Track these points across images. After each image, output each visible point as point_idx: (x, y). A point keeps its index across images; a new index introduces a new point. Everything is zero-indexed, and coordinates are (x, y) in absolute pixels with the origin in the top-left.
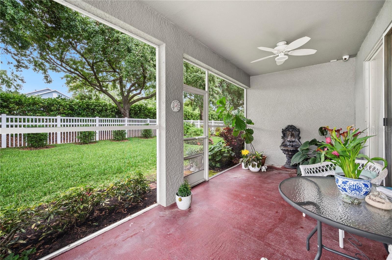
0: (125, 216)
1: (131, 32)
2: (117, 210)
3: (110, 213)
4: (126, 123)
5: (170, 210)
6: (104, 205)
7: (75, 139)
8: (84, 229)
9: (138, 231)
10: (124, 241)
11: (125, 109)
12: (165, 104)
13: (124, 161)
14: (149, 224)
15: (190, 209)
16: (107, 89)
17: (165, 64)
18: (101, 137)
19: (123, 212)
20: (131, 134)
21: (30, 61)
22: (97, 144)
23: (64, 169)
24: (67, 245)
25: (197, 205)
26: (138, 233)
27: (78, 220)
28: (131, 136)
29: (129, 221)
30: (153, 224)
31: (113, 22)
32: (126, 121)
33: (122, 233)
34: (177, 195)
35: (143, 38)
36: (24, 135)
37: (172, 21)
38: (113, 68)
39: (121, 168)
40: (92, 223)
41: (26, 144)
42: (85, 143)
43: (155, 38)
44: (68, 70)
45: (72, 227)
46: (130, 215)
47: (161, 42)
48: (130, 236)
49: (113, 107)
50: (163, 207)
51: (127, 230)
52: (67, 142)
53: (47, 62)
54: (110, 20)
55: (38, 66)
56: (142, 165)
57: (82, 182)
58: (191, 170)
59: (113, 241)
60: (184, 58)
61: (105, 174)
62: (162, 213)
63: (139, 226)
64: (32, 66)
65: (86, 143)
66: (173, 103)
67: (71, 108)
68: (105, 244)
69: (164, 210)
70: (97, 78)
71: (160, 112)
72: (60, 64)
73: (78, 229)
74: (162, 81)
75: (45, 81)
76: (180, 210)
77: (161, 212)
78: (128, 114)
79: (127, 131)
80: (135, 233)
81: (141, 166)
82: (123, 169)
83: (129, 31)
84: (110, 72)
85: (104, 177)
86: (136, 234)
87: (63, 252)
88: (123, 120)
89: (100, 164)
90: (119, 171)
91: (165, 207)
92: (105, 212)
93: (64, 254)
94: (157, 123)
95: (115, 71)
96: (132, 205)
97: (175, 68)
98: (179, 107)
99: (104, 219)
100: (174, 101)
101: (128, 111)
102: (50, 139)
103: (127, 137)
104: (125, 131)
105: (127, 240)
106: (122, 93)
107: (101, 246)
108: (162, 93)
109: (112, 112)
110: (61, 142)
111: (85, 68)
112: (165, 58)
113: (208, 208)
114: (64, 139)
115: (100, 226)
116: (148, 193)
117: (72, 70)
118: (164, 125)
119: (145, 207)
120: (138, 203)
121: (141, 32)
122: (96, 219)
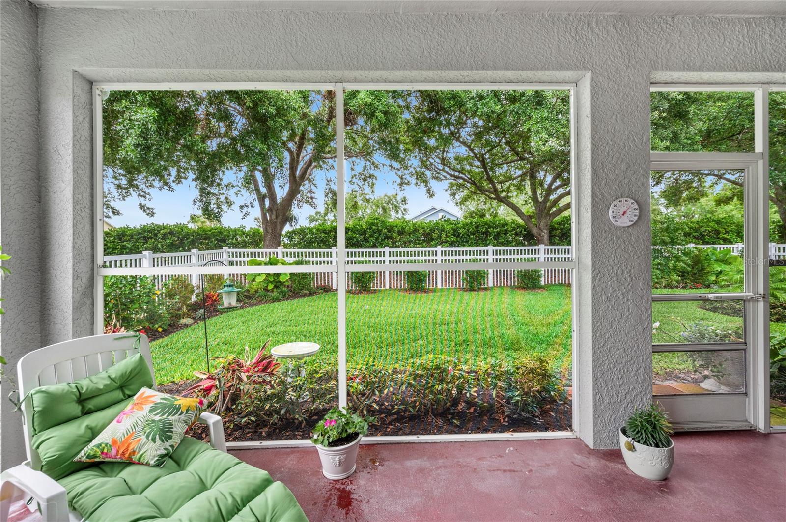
0: (503, 429)
1: (510, 82)
2: (492, 414)
3: (481, 415)
4: (542, 256)
5: (603, 462)
6: (468, 395)
7: (460, 281)
8: (440, 422)
9: (518, 468)
10: (490, 471)
11: (540, 229)
12: (590, 211)
13: (526, 330)
14: (543, 467)
15: (664, 483)
16: (510, 195)
17: (590, 119)
18: (497, 282)
19: (502, 421)
20: (551, 278)
21: (412, 174)
22: (488, 292)
23: (437, 325)
24: (415, 434)
25: (692, 484)
26: (517, 471)
27: (434, 405)
28: (551, 281)
29: (508, 442)
30: (553, 472)
31: (477, 80)
32: (542, 252)
33: (490, 457)
34: (624, 432)
35: (536, 82)
36: (404, 272)
37: (608, 11)
38: (517, 154)
39: (518, 342)
40: (452, 418)
41: (406, 285)
42: (472, 289)
43: (561, 72)
44: (452, 176)
45: (426, 413)
46: (512, 431)
47: (580, 72)
48: (502, 468)
49: (519, 226)
50: (587, 446)
51: (500, 456)
52: (449, 286)
53: (428, 169)
54: (470, 78)
55: (421, 178)
56: (563, 344)
57: (456, 350)
58: (702, 385)
59: (472, 461)
60: (652, 83)
61: (491, 347)
62: (579, 457)
63: (523, 461)
64: (413, 180)
65: (474, 290)
66: (615, 206)
67: (456, 233)
68: (460, 460)
69: (586, 453)
70: (490, 180)
71: (579, 231)
72: (441, 168)
73: (433, 419)
74: (583, 159)
75: (428, 195)
76: (630, 473)
77: (578, 454)
78: (546, 237)
79: (543, 272)
80: (511, 468)
81: (560, 344)
82: (522, 343)
83: (506, 82)
84: (513, 161)
85: (488, 351)
86: (514, 471)
87: (411, 442)
88: (535, 250)
89: (486, 327)
90: (514, 346)
91: (591, 449)
92: (475, 410)
93: (411, 445)
94: (574, 255)
95: (522, 159)
96: (521, 415)
97: (622, 120)
98: (635, 215)
99: (469, 420)
100: (618, 201)
101: (546, 231)
102: (429, 280)
103: (542, 283)
104: (539, 271)
105: (496, 472)
106: (534, 198)
107: (456, 460)
108: (583, 187)
109: (516, 234)
110: (442, 285)
111: (475, 165)
112: (590, 106)
113: (738, 512)
114: (446, 282)
115: (462, 428)
116: (562, 404)
117: (457, 174)
118: (588, 260)
119: (546, 429)
120: (534, 416)
121: (528, 72)
122: (461, 415)
